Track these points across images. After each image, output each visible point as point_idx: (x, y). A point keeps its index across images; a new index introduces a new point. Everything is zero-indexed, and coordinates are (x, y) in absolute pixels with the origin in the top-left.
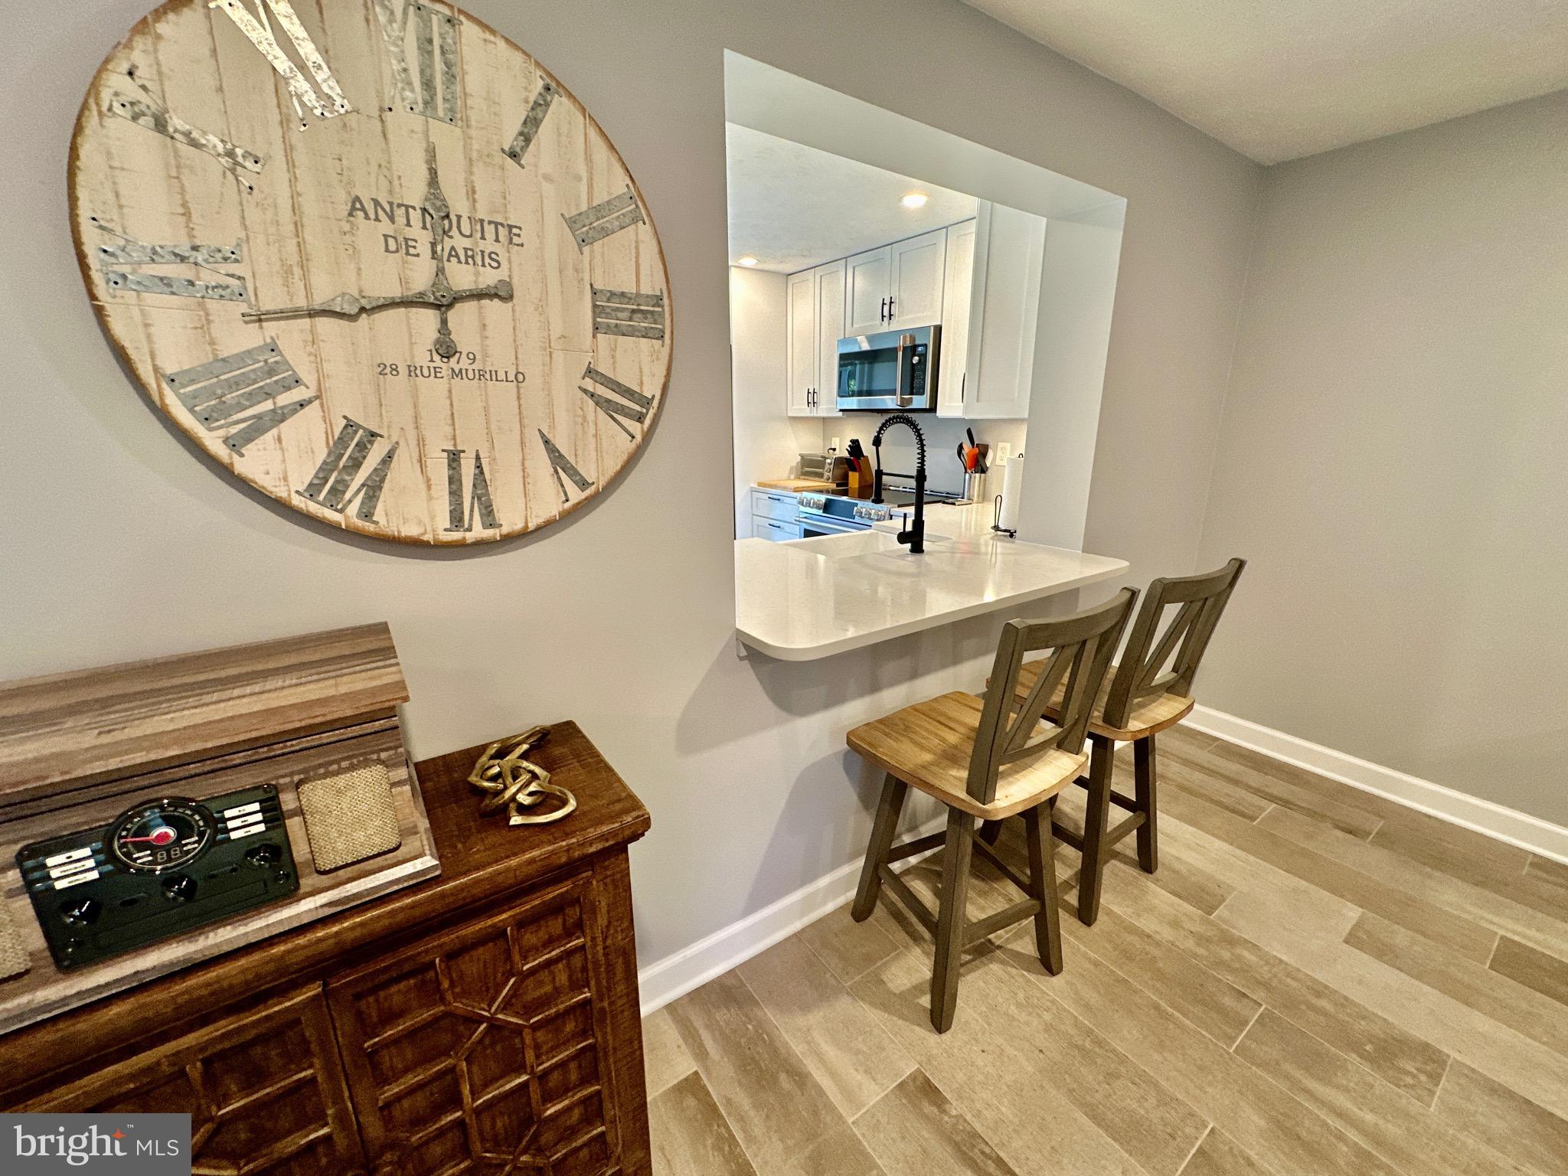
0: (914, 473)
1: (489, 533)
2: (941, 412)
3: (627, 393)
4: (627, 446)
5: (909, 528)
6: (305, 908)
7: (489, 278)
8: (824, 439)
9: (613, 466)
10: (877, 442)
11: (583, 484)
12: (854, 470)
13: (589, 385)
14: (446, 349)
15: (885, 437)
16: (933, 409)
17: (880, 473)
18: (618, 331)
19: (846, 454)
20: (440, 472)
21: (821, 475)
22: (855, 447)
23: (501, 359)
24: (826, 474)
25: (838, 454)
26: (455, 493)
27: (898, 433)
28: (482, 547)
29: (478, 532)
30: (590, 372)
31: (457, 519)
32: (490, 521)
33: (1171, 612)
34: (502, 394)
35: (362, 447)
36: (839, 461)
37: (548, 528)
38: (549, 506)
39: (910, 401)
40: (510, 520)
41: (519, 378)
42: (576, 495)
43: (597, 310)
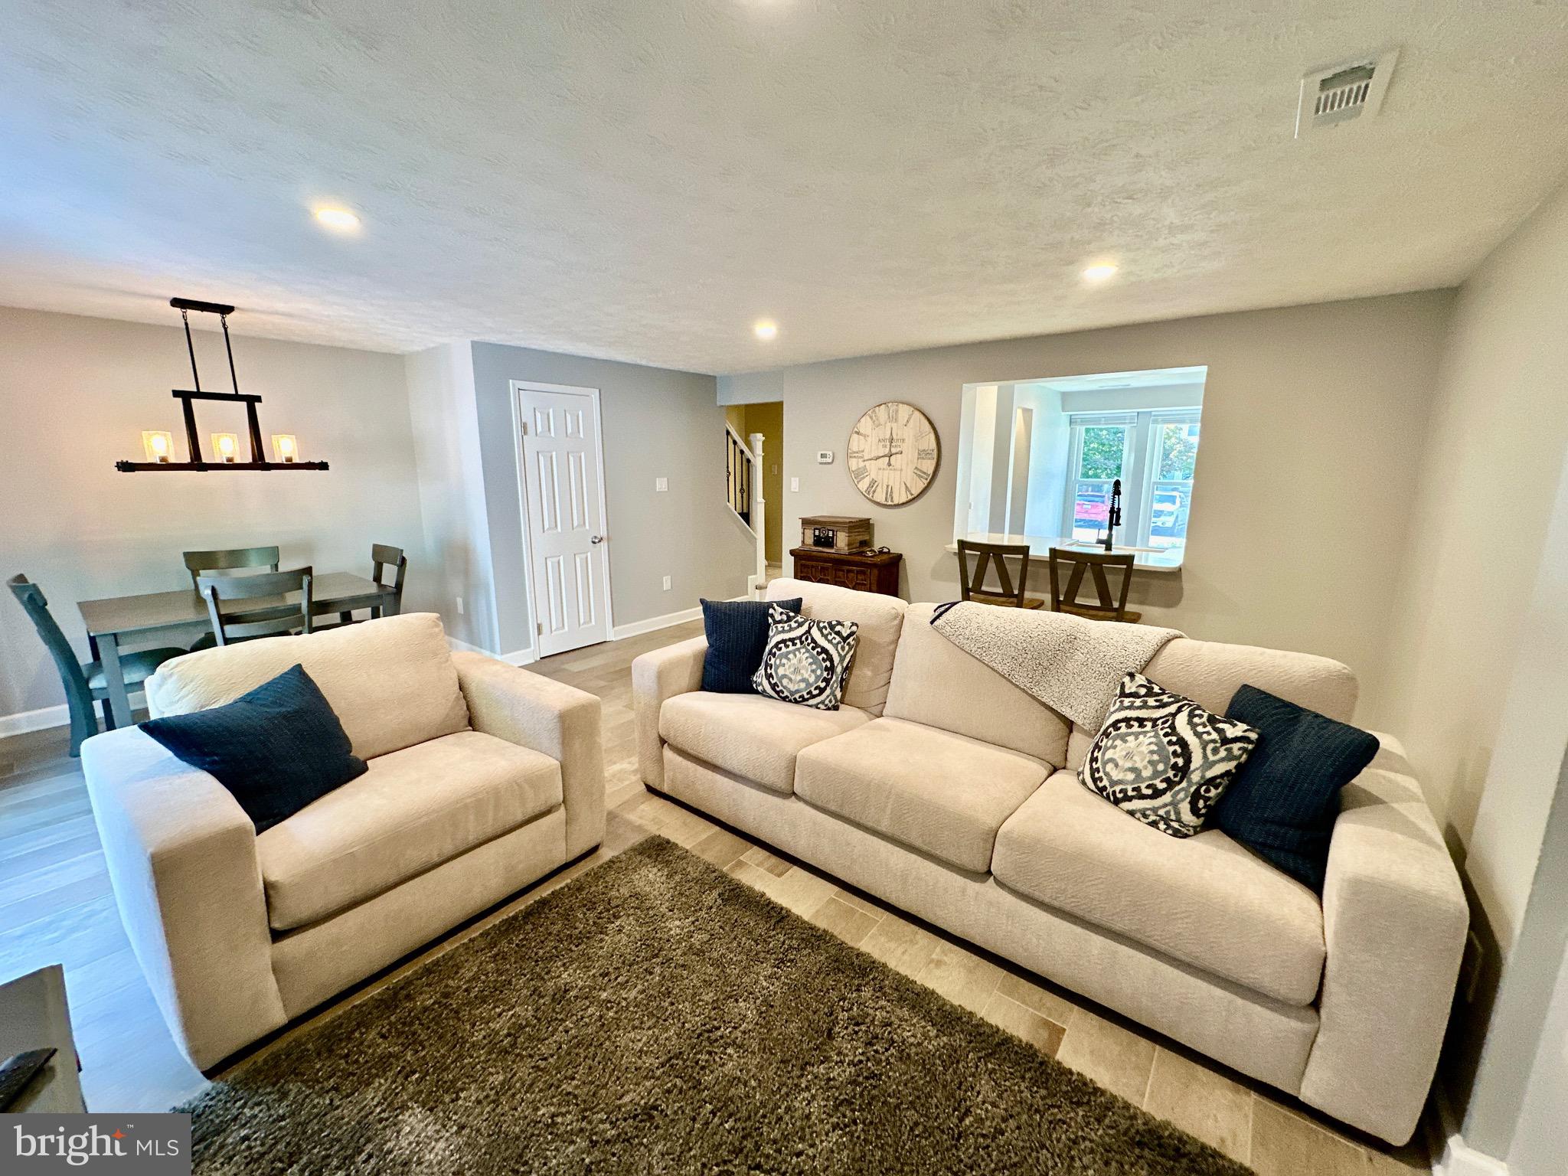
1: (893, 504)
3: (925, 473)
4: (922, 486)
6: (833, 551)
7: (898, 449)
9: (919, 490)
11: (912, 494)
13: (916, 471)
14: (889, 464)
18: (923, 458)
20: (885, 490)
23: (898, 466)
26: (887, 494)
28: (891, 506)
29: (890, 503)
30: (916, 469)
31: (887, 500)
32: (892, 501)
34: (898, 473)
37: (905, 504)
38: (904, 499)
40: (896, 502)
41: (901, 470)
42: (910, 497)
43: (919, 454)
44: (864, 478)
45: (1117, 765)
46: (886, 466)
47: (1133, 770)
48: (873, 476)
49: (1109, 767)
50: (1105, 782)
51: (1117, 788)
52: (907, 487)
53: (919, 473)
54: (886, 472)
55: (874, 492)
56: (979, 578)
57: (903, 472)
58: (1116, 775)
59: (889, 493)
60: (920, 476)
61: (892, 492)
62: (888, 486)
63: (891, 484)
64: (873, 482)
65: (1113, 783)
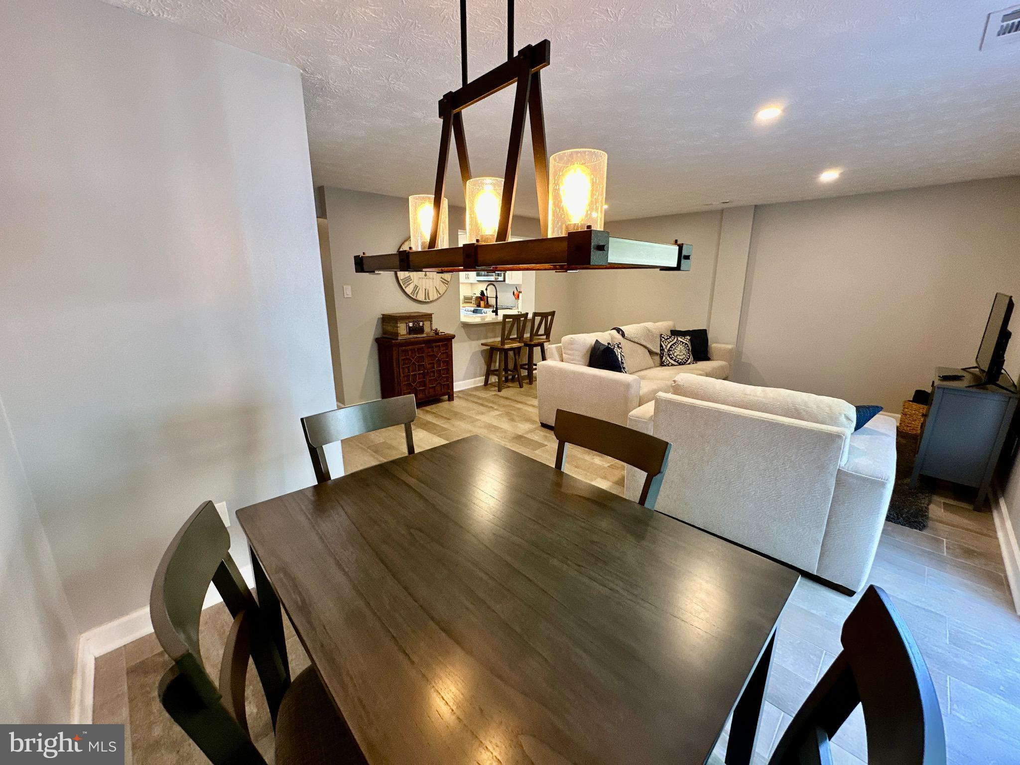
0: (495, 297)
1: (429, 301)
2: (507, 281)
3: (446, 280)
4: (446, 288)
5: (495, 309)
8: (472, 290)
9: (444, 291)
10: (486, 289)
11: (440, 294)
12: (482, 300)
13: (441, 279)
14: (426, 275)
15: (488, 288)
16: (504, 281)
17: (487, 297)
19: (480, 296)
20: (424, 291)
21: (471, 303)
22: (482, 293)
23: (431, 276)
24: (473, 302)
25: (476, 295)
26: (425, 293)
27: (491, 288)
28: (428, 302)
29: (427, 300)
30: (441, 278)
31: (425, 299)
32: (429, 299)
33: (538, 319)
34: (431, 280)
35: (417, 288)
36: (477, 298)
37: (436, 300)
38: (436, 297)
39: (498, 278)
40: (431, 299)
41: (433, 279)
42: (439, 296)
44: (410, 284)
45: (680, 355)
46: (423, 276)
47: (684, 354)
48: (416, 282)
49: (678, 357)
50: (680, 360)
51: (684, 360)
52: (436, 289)
53: (443, 281)
54: (423, 280)
55: (417, 293)
56: (510, 333)
57: (434, 280)
58: (681, 357)
59: (427, 294)
60: (443, 282)
61: (428, 293)
62: (426, 289)
63: (427, 288)
64: (416, 287)
65: (682, 360)
